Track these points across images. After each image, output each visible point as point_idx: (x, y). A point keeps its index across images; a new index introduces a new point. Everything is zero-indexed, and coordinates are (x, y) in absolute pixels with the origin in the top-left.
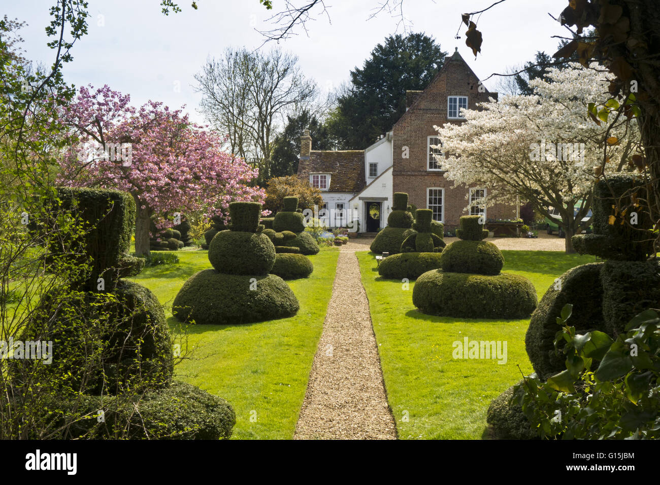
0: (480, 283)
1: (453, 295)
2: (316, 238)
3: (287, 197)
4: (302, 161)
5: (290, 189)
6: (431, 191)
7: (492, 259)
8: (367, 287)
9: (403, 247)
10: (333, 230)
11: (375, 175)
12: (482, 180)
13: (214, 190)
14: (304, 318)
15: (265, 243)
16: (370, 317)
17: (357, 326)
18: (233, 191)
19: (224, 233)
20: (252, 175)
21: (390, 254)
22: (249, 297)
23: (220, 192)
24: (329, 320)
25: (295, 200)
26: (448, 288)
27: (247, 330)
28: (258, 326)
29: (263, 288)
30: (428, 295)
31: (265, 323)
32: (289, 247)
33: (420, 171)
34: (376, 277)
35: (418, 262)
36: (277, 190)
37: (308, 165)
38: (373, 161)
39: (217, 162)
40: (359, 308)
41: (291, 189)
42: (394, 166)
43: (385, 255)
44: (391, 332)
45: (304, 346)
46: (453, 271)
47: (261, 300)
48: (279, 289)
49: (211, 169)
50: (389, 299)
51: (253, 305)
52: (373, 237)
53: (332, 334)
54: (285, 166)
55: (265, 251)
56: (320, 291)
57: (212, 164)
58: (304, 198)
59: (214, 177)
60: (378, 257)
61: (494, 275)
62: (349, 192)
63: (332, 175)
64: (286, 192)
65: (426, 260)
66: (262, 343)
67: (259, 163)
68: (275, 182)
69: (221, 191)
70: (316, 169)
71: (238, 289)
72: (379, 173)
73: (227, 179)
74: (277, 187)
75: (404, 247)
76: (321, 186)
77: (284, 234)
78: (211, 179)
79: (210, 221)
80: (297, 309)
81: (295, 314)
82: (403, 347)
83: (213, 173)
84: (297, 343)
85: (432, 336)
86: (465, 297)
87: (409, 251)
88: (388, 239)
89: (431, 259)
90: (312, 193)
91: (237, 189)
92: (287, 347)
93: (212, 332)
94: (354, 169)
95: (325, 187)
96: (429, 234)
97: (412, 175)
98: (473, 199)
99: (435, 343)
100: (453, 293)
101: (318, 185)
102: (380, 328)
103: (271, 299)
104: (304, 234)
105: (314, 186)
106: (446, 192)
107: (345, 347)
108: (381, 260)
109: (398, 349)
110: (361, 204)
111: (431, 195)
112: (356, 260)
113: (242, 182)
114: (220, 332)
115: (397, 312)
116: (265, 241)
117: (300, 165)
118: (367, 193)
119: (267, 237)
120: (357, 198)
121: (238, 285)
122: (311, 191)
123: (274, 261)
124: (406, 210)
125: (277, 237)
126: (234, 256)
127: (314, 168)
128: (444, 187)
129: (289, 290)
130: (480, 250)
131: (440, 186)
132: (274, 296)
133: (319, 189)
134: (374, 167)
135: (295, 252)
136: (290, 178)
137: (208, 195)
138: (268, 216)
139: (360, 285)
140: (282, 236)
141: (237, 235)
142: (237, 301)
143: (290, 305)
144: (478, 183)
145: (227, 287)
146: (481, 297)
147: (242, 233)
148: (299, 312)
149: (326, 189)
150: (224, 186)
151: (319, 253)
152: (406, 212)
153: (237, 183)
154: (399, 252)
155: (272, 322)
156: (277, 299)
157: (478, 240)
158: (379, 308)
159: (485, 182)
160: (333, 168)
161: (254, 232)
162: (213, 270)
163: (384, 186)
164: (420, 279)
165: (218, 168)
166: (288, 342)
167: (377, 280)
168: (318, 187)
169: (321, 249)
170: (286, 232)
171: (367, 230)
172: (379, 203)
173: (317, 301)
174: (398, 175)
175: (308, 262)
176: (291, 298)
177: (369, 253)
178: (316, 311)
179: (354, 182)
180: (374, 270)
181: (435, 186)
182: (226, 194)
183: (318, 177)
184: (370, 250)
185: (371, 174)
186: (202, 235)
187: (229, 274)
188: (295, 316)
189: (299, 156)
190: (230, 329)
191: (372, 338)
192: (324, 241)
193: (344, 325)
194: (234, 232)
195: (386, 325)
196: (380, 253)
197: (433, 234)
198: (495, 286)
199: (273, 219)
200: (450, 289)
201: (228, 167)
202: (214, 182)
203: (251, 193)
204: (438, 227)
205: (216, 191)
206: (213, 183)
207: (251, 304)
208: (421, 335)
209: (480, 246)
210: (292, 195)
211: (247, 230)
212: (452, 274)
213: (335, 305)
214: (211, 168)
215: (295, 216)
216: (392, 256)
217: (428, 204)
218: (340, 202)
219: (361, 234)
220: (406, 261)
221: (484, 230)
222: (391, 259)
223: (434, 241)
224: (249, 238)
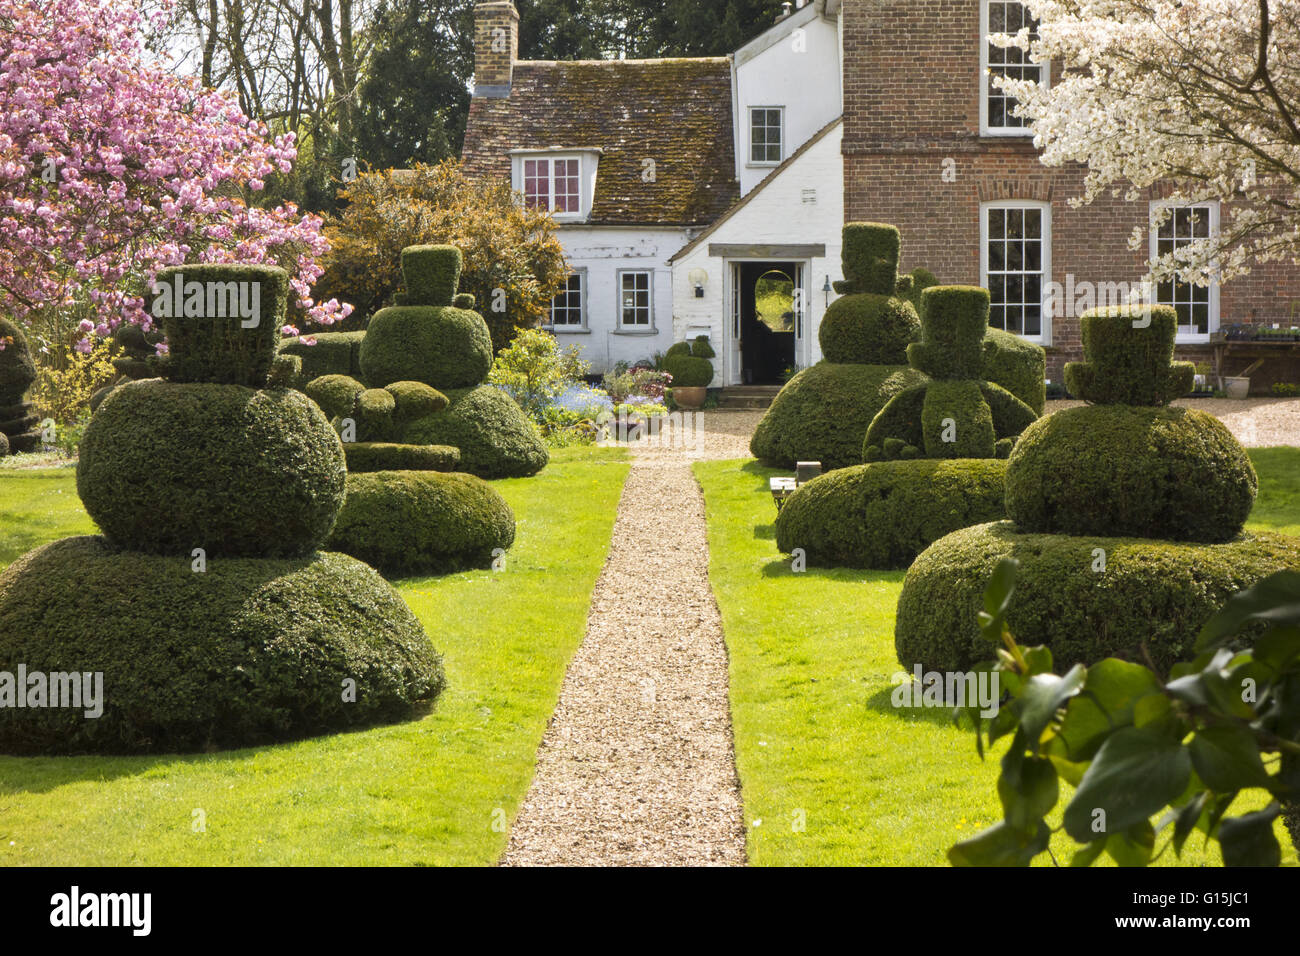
0: (1161, 573)
1: (1052, 623)
2: (536, 409)
3: (415, 248)
4: (482, 106)
5: (431, 217)
6: (996, 216)
7: (1206, 479)
8: (729, 599)
9: (872, 441)
10: (607, 378)
11: (774, 154)
12: (1195, 170)
13: (116, 223)
14: (462, 726)
15: (300, 430)
16: (729, 715)
17: (677, 753)
18: (191, 224)
19: (138, 389)
20: (272, 159)
21: (825, 469)
22: (241, 644)
23: (138, 232)
24: (566, 732)
25: (448, 258)
26: (1033, 598)
27: (232, 773)
28: (276, 758)
29: (295, 607)
30: (955, 626)
31: (304, 745)
32: (416, 448)
33: (954, 137)
34: (768, 559)
35: (932, 499)
36: (381, 222)
37: (504, 119)
38: (766, 101)
39: (129, 110)
40: (688, 684)
41: (438, 217)
42: (847, 116)
43: (805, 474)
44: (804, 774)
45: (452, 833)
46: (1053, 528)
47: (286, 655)
48: (363, 611)
49: (101, 138)
50: (809, 647)
51: (255, 675)
52: (763, 404)
53: (572, 785)
54: (414, 125)
55: (301, 461)
56: (538, 618)
57: (107, 118)
58: (490, 253)
59: (114, 169)
60: (777, 482)
61: (1216, 541)
62: (669, 225)
63: (601, 157)
64: (416, 229)
65: (961, 489)
66: (287, 825)
67: (314, 117)
68: (371, 190)
69: (146, 226)
70: (535, 136)
71: (197, 610)
72: (788, 147)
73: (169, 177)
74: (381, 209)
75: (876, 439)
76: (560, 201)
77: (395, 394)
78: (104, 178)
79: (113, 350)
80: (433, 691)
81: (427, 709)
82: (843, 830)
83: (112, 155)
84: (428, 822)
85: (962, 785)
86: (1098, 628)
87: (896, 453)
88: (820, 409)
89: (983, 484)
90: (523, 231)
91: (213, 217)
92: (384, 839)
93: (90, 785)
94: (691, 133)
95: (574, 207)
96: (974, 385)
97: (922, 154)
98: (1166, 247)
99: (973, 812)
100: (1051, 615)
101: (545, 200)
102: (760, 757)
103: (329, 650)
104: (483, 393)
105: (530, 202)
106: (1055, 219)
107: (616, 835)
108: (788, 492)
109: (824, 840)
110: (717, 274)
111: (996, 229)
112: (695, 494)
113: (223, 187)
114: (123, 783)
115: (836, 695)
116: (304, 421)
117: (473, 124)
118: (741, 229)
119: (311, 403)
120: (702, 248)
121: (198, 596)
122: (516, 223)
123: (342, 497)
124: (889, 292)
125: (369, 405)
126: (176, 480)
127: (530, 129)
128: (1048, 199)
129: (402, 614)
130: (1161, 443)
131: (1031, 197)
132: (342, 636)
133: (553, 214)
134: (767, 122)
135: (445, 465)
136: (435, 170)
137: (90, 241)
138: (336, 327)
139: (702, 592)
140: (389, 402)
141: (190, 396)
142: (192, 662)
143: (408, 672)
144: (1181, 181)
145: (151, 606)
146: (1165, 628)
147: (212, 390)
148: (444, 703)
149: (581, 215)
150: (156, 204)
151: (546, 470)
152: (893, 302)
153: (208, 193)
154: (858, 460)
155: (333, 741)
156: (351, 650)
157: (1151, 404)
158: (766, 680)
159: (1204, 177)
160: (605, 130)
161: (258, 384)
162: (97, 539)
163: (810, 198)
164: (922, 562)
165: (128, 136)
166: (388, 818)
167: (773, 571)
168: (547, 208)
169: (553, 454)
170: (405, 386)
171: (744, 373)
172: (792, 265)
173: (519, 656)
174: (864, 154)
175: (495, 502)
176: (410, 645)
177: (748, 467)
178: (511, 698)
179: (691, 185)
180: (761, 532)
181: (1011, 196)
182: (163, 237)
183: (544, 166)
184: (751, 457)
185: (757, 153)
186: (81, 404)
187: (162, 553)
188: (427, 720)
189: (471, 86)
190: (162, 770)
191: (727, 799)
192: (568, 423)
193: (623, 752)
194: (178, 388)
195: (787, 745)
196: (786, 466)
197: (993, 386)
198: (1219, 586)
199: (360, 335)
200: (1039, 601)
201: (168, 128)
202: (116, 191)
203: (264, 232)
204: (1024, 358)
205: (124, 226)
206: (113, 195)
207: (249, 672)
208: (922, 781)
209: (1161, 429)
210: (442, 239)
211: (231, 378)
212: (1048, 540)
213: (591, 672)
214: (102, 136)
215: (451, 324)
216: (831, 475)
217: (985, 270)
218: (635, 265)
219: (719, 390)
220: (884, 493)
221: (1174, 363)
222: (824, 486)
223: (995, 410)
224: (238, 409)
